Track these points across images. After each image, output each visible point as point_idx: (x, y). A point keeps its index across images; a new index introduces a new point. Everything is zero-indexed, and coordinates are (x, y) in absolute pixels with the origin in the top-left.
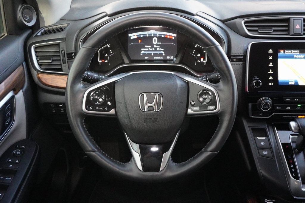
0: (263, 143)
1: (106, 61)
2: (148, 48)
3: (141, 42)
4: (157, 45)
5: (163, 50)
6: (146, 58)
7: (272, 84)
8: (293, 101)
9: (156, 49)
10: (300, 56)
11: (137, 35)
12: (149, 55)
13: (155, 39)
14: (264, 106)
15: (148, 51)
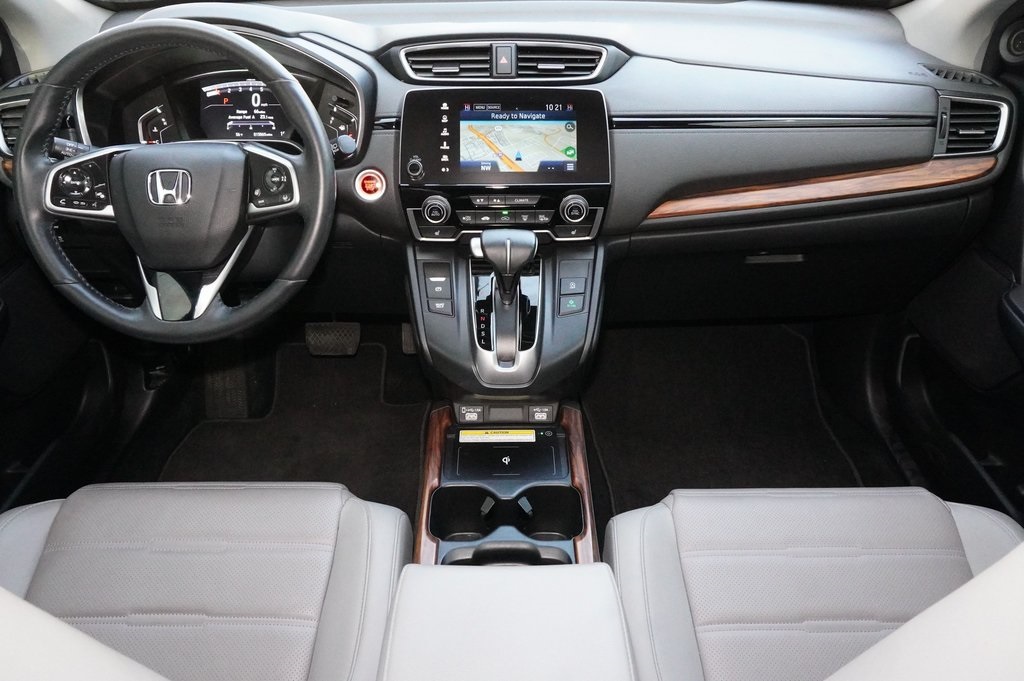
0: (439, 289)
1: (156, 142)
2: (242, 115)
3: (226, 103)
4: (260, 108)
5: (272, 118)
6: (238, 135)
7: (448, 169)
8: (490, 203)
9: (258, 116)
10: (501, 116)
11: (220, 89)
13: (256, 97)
14: (431, 212)
15: (243, 120)
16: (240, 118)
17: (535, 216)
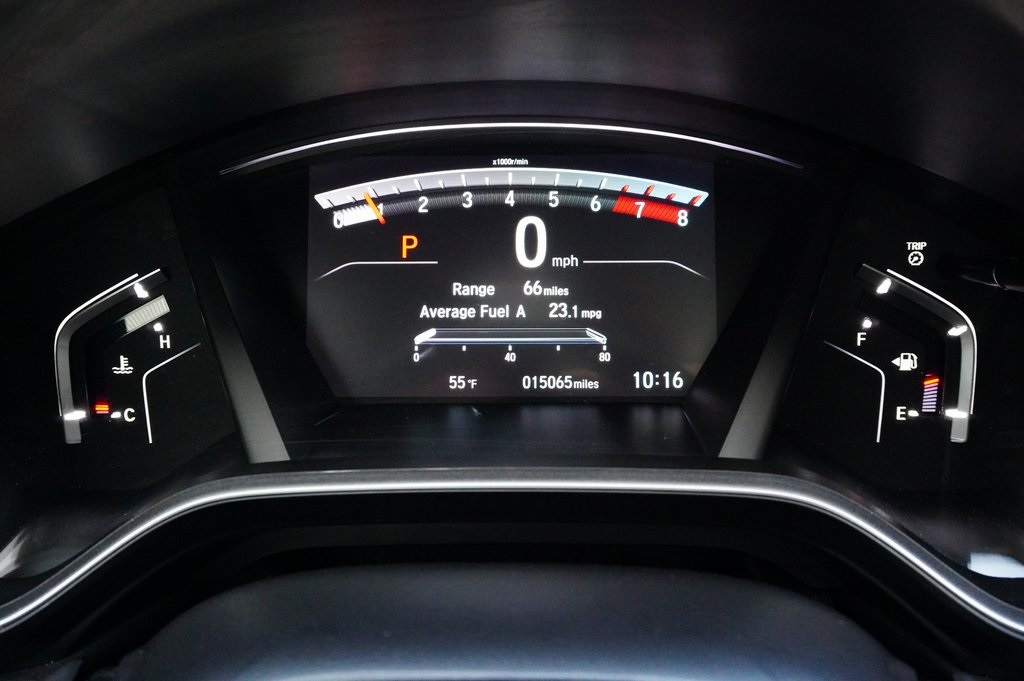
1: (126, 415)
2: (472, 301)
3: (412, 255)
4: (547, 274)
5: (598, 315)
6: (457, 382)
11: (387, 200)
12: (484, 360)
13: (531, 231)
15: (476, 323)
16: (467, 313)
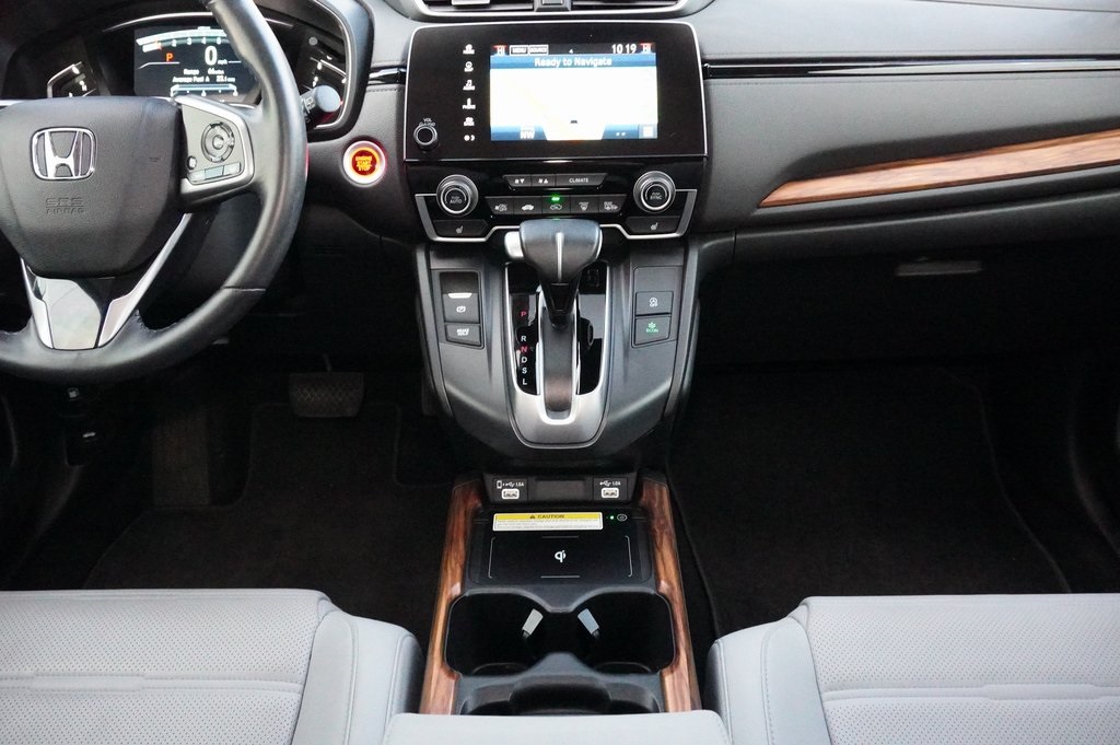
0: (461, 309)
2: (192, 76)
3: (170, 60)
4: (217, 67)
5: (233, 80)
7: (473, 138)
8: (534, 185)
9: (213, 79)
10: (549, 63)
11: (162, 42)
13: (211, 52)
14: (449, 199)
15: (193, 83)
16: (189, 80)
17: (600, 203)
